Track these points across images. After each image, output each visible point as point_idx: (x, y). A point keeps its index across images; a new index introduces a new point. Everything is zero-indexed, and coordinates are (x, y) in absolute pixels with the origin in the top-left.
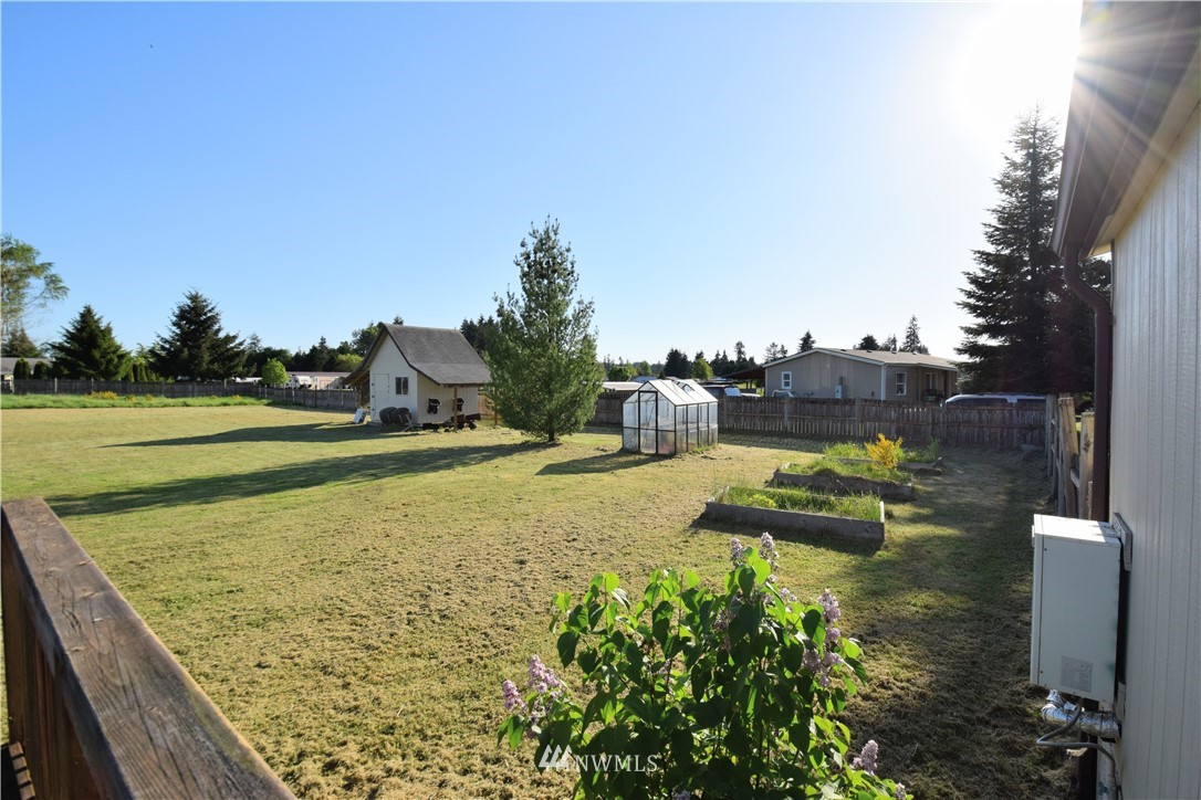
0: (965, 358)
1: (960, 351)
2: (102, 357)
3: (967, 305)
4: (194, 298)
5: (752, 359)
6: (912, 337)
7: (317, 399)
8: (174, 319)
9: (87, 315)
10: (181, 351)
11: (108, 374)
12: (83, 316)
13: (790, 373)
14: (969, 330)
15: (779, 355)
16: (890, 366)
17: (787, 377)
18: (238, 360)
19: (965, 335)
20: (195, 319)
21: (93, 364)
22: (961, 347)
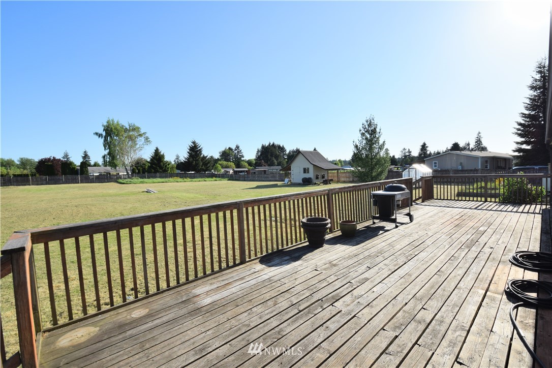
0: (516, 154)
1: (514, 151)
2: (163, 165)
3: (517, 133)
4: (194, 143)
5: (394, 156)
6: (479, 142)
7: (245, 178)
8: (188, 151)
9: (157, 150)
10: (192, 162)
11: (165, 171)
12: (155, 151)
13: (437, 162)
14: (518, 143)
15: (407, 154)
16: (483, 157)
17: (435, 163)
18: (209, 165)
19: (516, 145)
20: (194, 150)
21: (161, 168)
22: (515, 149)
